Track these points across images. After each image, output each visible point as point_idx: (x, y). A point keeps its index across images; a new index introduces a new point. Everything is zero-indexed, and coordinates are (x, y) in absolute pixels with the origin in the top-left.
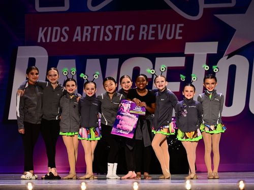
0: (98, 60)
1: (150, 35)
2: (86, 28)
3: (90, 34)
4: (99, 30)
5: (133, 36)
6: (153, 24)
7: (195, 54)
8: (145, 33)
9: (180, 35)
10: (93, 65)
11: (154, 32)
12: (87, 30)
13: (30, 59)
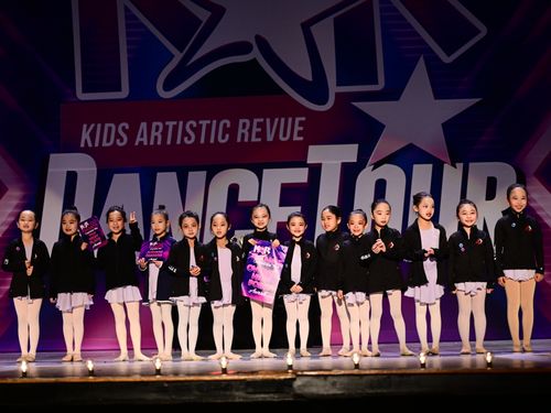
0: (174, 174)
1: (254, 135)
2: (154, 124)
3: (162, 134)
4: (175, 128)
5: (227, 136)
7: (324, 163)
8: (246, 132)
9: (300, 134)
10: (166, 182)
11: (259, 130)
12: (157, 128)
13: (69, 173)
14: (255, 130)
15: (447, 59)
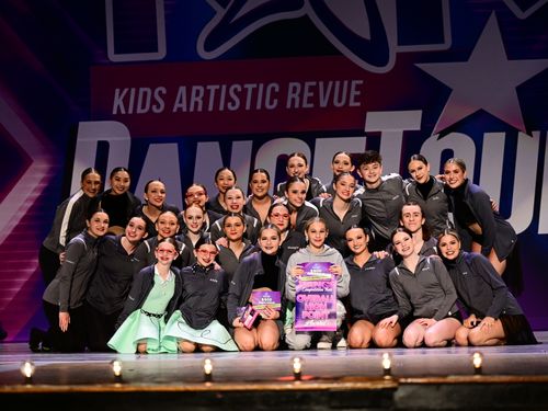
0: (217, 144)
1: (305, 100)
2: (195, 88)
3: (203, 99)
4: (218, 92)
5: (276, 101)
6: (311, 81)
7: (383, 130)
8: (296, 96)
9: (357, 99)
10: (208, 152)
11: (312, 94)
12: (198, 92)
13: (99, 143)
14: (307, 94)
15: (521, 15)
